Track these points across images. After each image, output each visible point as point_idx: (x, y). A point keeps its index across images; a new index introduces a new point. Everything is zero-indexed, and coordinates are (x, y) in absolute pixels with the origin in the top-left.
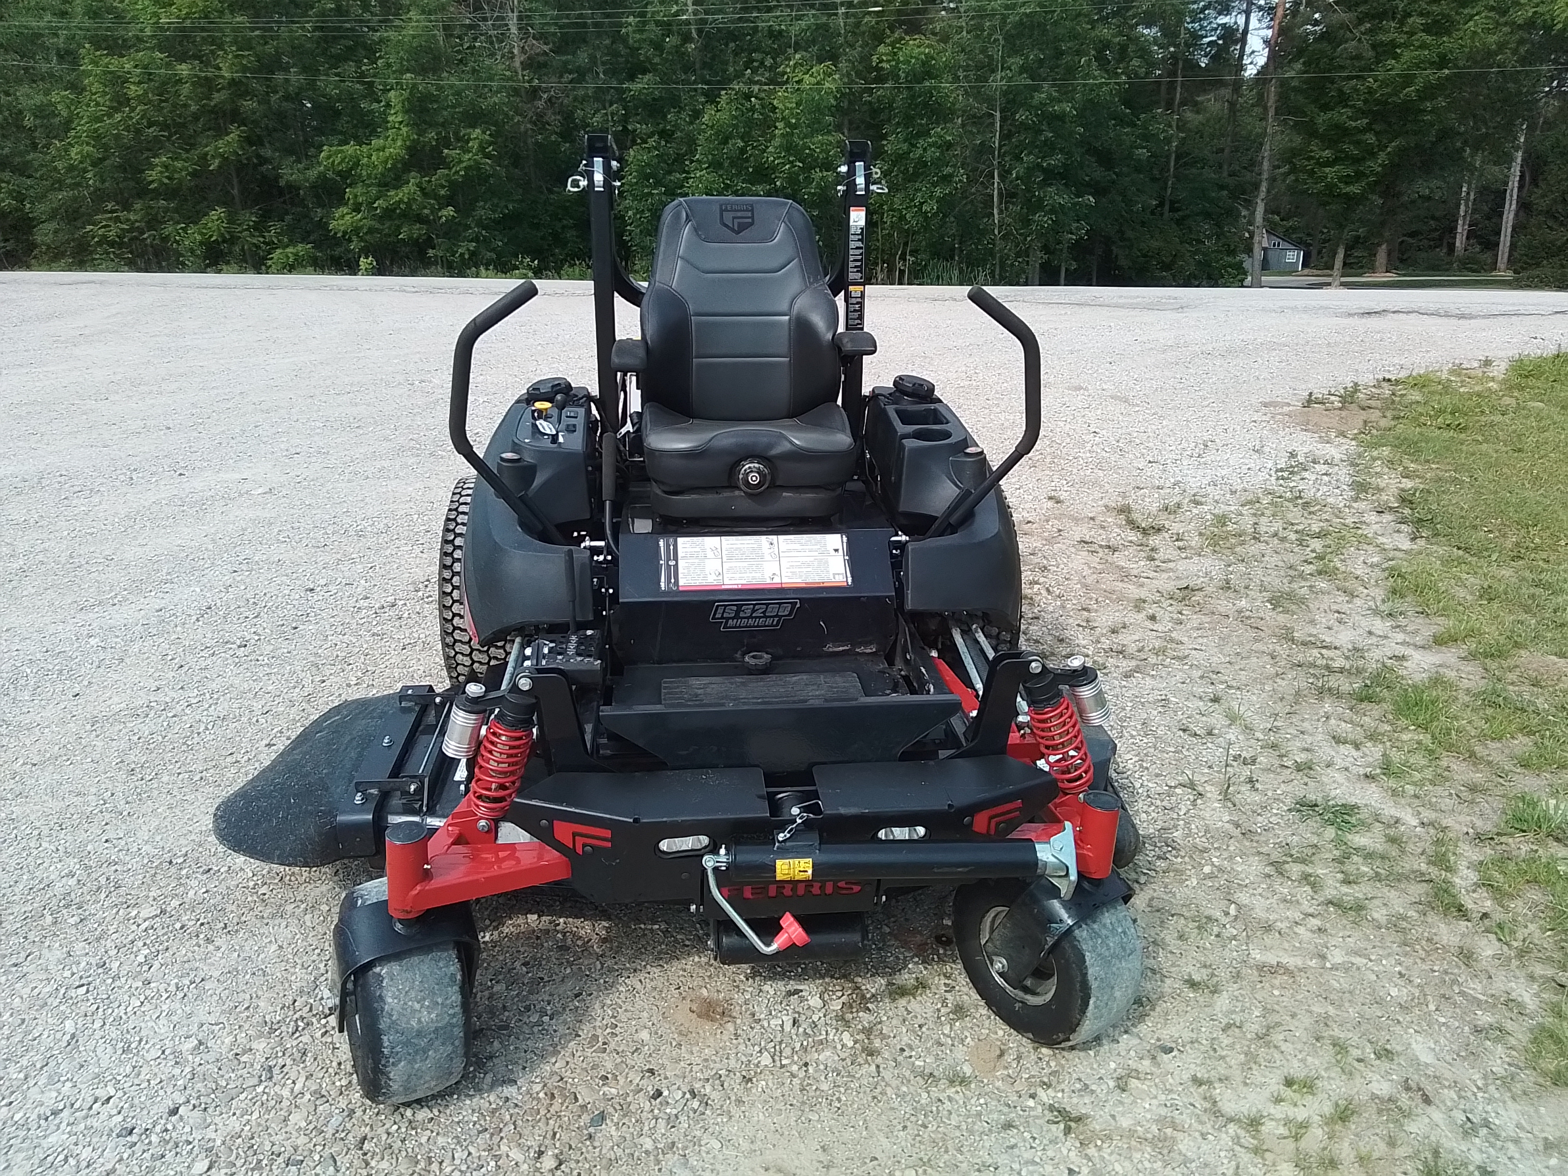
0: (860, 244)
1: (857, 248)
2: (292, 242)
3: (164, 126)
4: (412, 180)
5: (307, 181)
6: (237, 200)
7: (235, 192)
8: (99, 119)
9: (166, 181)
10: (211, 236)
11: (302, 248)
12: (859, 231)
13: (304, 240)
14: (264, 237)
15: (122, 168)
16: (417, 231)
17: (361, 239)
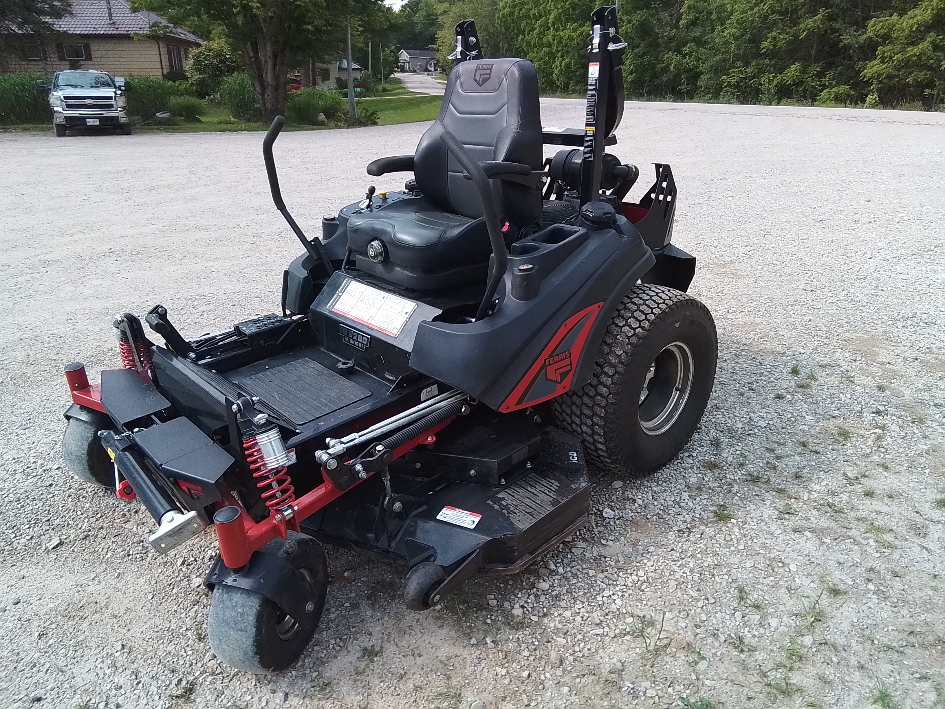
0: (593, 92)
1: (592, 96)
2: (838, 84)
3: (781, 13)
4: (929, 39)
5: (857, 43)
6: (813, 57)
7: (813, 53)
8: (746, 12)
9: (771, 48)
10: (788, 81)
11: (843, 89)
12: (594, 82)
13: (847, 83)
14: (821, 81)
15: (749, 41)
16: (922, 75)
17: (880, 82)
